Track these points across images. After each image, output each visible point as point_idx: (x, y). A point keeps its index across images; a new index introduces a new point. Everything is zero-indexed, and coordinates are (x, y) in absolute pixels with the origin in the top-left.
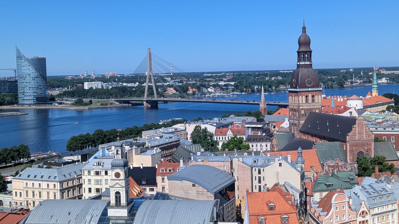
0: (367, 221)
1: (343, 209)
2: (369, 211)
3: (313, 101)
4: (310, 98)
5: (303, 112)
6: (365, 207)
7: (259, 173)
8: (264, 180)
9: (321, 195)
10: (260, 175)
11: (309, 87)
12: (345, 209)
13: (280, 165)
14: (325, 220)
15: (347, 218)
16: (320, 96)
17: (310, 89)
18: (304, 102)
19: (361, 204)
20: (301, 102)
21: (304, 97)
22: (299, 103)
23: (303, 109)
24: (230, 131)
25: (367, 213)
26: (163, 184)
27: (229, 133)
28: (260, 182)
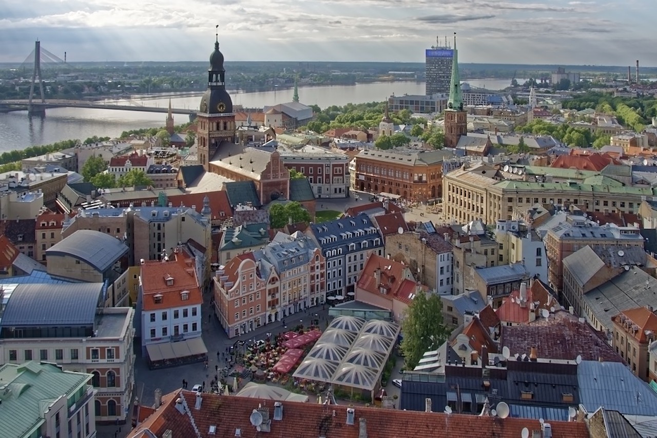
0: (277, 288)
1: (251, 278)
2: (279, 277)
3: (225, 128)
4: (222, 125)
5: (213, 141)
6: (275, 273)
7: (159, 228)
8: (164, 236)
9: (228, 255)
10: (159, 231)
11: (221, 112)
12: (252, 278)
13: (183, 219)
14: (232, 292)
15: (255, 288)
16: (232, 123)
17: (222, 115)
18: (215, 128)
19: (271, 270)
20: (211, 130)
21: (215, 124)
22: (209, 131)
23: (213, 138)
24: (128, 160)
25: (277, 280)
26: (44, 240)
27: (127, 163)
28: (159, 239)
